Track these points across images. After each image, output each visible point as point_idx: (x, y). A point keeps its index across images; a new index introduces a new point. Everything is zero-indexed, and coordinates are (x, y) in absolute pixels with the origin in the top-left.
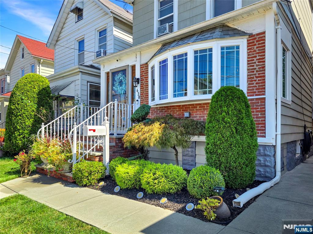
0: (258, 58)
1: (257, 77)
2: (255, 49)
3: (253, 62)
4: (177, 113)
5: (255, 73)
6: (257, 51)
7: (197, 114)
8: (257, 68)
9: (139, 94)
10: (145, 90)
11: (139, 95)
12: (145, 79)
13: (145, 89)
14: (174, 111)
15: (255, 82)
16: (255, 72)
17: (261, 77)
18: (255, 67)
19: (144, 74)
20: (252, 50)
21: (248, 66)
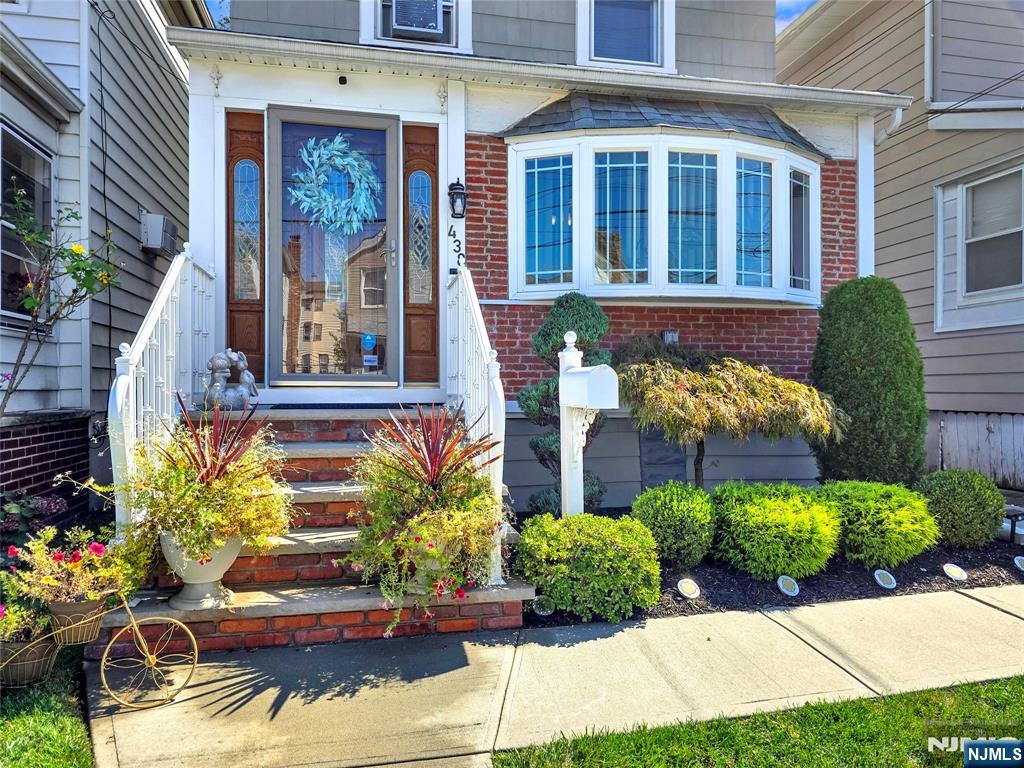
0: (843, 217)
1: (841, 262)
2: (837, 193)
3: (834, 223)
4: (630, 331)
5: (837, 250)
6: (842, 202)
7: (699, 339)
8: (841, 239)
9: (463, 246)
10: (489, 236)
11: (463, 251)
12: (489, 194)
13: (489, 231)
14: (621, 324)
15: (838, 273)
16: (837, 248)
17: (848, 262)
18: (837, 237)
19: (483, 175)
20: (832, 197)
21: (824, 232)
